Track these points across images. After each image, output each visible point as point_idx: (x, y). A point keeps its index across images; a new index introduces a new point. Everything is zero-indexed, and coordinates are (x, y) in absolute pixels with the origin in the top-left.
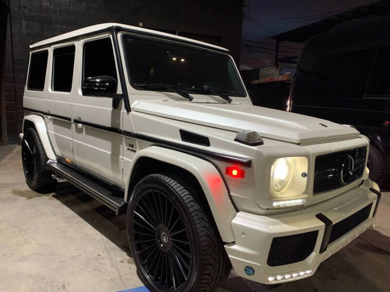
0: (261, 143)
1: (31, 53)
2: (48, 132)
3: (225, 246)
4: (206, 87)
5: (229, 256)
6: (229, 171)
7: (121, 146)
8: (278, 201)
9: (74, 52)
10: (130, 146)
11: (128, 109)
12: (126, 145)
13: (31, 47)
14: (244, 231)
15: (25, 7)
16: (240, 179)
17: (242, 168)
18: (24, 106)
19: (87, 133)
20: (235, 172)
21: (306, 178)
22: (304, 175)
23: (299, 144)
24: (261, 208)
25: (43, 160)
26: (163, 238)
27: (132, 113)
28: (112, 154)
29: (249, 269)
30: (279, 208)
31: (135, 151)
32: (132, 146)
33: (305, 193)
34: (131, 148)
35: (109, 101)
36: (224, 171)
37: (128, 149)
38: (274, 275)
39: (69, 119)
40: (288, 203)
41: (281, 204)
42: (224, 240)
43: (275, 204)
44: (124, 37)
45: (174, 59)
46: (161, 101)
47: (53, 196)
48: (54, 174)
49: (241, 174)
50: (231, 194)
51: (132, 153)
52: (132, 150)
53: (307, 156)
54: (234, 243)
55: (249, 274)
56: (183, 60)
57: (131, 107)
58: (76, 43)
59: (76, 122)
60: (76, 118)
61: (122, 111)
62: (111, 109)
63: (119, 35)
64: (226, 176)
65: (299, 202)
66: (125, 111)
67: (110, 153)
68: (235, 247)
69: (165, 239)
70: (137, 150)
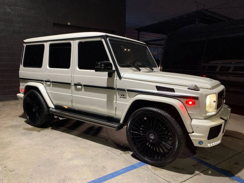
0: (198, 90)
1: (25, 45)
2: (47, 92)
3: (189, 134)
5: (191, 138)
6: (187, 103)
7: (115, 96)
8: (208, 113)
9: (71, 46)
10: (121, 96)
11: (120, 77)
12: (119, 95)
13: (25, 41)
14: (198, 127)
17: (194, 101)
18: (20, 77)
19: (85, 91)
21: (215, 103)
22: (214, 102)
23: (211, 89)
24: (202, 116)
26: (151, 137)
27: (123, 79)
28: (108, 100)
29: (201, 142)
31: (126, 98)
32: (124, 95)
34: (123, 97)
36: (185, 103)
37: (120, 97)
38: (210, 143)
39: (69, 84)
40: (211, 114)
42: (189, 132)
45: (125, 50)
47: (52, 129)
48: (56, 115)
49: (194, 103)
50: (188, 112)
51: (124, 99)
52: (124, 98)
53: (215, 94)
54: (193, 132)
55: (201, 144)
56: (129, 50)
57: (122, 76)
58: (72, 42)
59: (76, 85)
60: (76, 83)
61: (115, 78)
62: (107, 77)
63: (108, 40)
64: (186, 105)
66: (118, 78)
67: (106, 100)
68: (193, 134)
69: (152, 137)
70: (128, 97)
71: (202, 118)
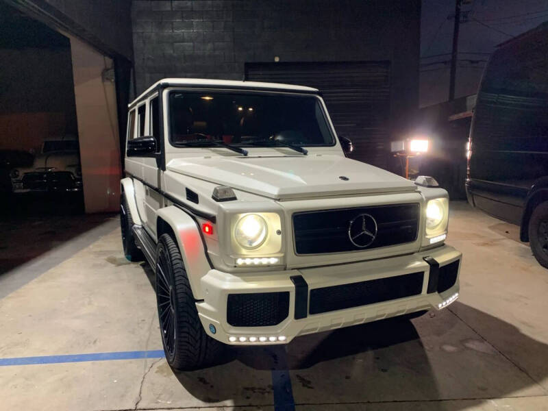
0: (235, 198)
1: (129, 112)
2: (135, 196)
3: (196, 303)
4: (279, 138)
5: (199, 313)
6: (204, 228)
8: (244, 258)
9: (146, 110)
11: (164, 169)
13: (129, 105)
15: (148, 59)
16: (211, 236)
17: (210, 224)
20: (207, 229)
21: (281, 235)
22: (279, 232)
23: (279, 200)
24: (228, 266)
25: (130, 225)
27: (167, 172)
29: (212, 327)
30: (245, 266)
33: (280, 252)
35: (154, 160)
38: (237, 335)
39: (142, 181)
40: (256, 262)
41: (248, 262)
42: (195, 298)
43: (240, 262)
44: (170, 94)
45: (240, 109)
46: (201, 158)
47: (141, 264)
49: (211, 231)
50: (208, 252)
53: (280, 212)
54: (203, 300)
55: (213, 333)
56: (251, 109)
57: (167, 165)
58: (146, 102)
62: (157, 169)
63: (165, 92)
64: (203, 234)
65: (273, 261)
68: (202, 305)
71: (229, 269)
